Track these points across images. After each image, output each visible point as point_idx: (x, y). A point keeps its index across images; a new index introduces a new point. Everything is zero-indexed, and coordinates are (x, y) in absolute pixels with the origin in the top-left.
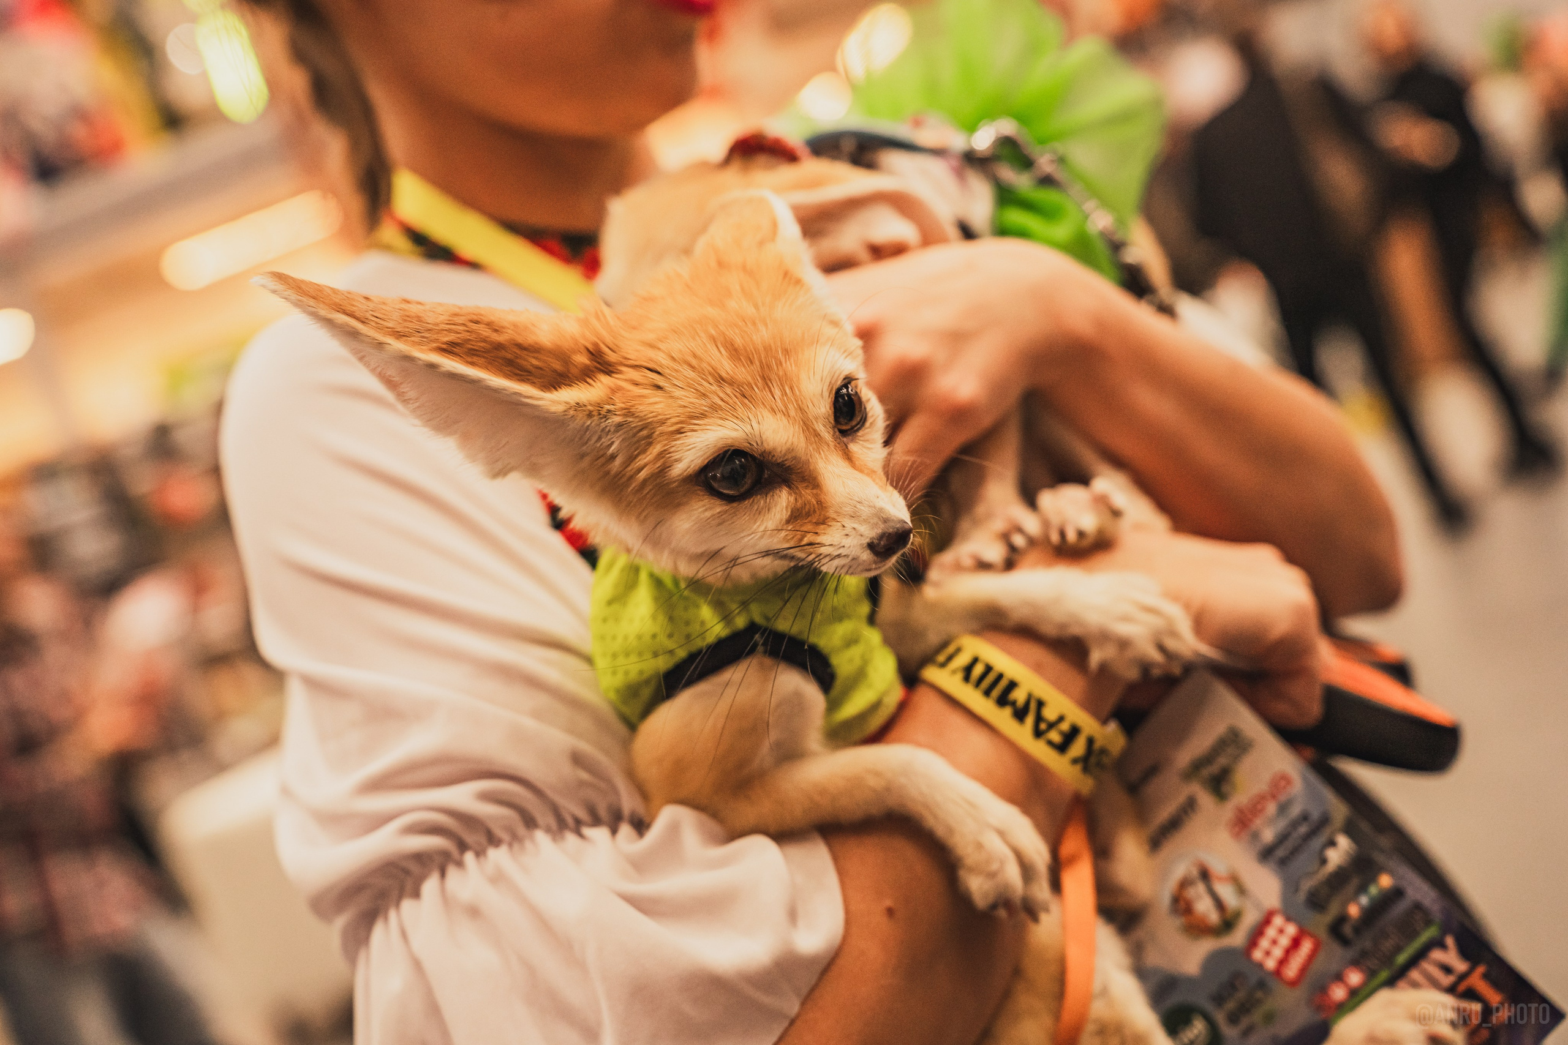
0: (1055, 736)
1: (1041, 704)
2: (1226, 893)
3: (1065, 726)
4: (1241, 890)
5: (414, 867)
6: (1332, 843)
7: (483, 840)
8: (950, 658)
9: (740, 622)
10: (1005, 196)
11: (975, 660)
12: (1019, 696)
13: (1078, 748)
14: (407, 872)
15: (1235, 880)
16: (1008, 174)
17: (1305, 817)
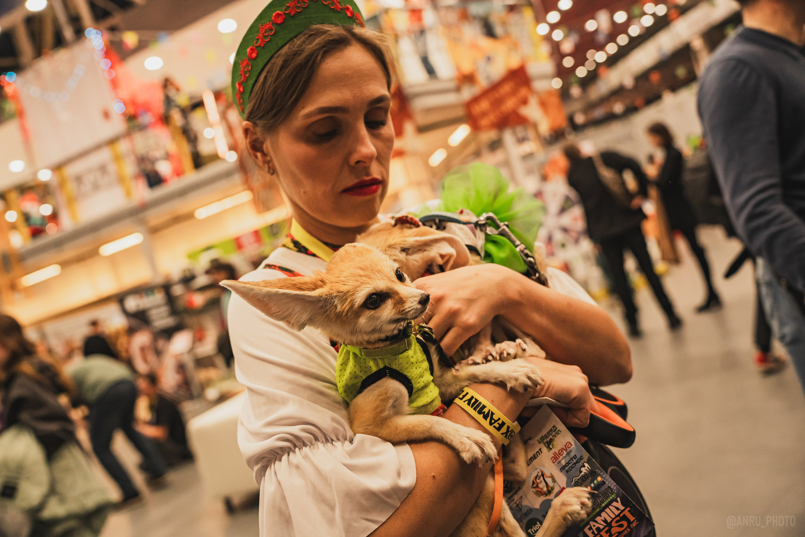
0: (496, 425)
1: (493, 414)
2: (549, 480)
3: (500, 422)
4: (554, 481)
5: (280, 452)
6: (584, 466)
7: (302, 445)
8: (464, 396)
9: (381, 366)
10: (489, 239)
11: (472, 397)
12: (486, 410)
13: (504, 429)
14: (278, 454)
15: (552, 477)
16: (490, 230)
17: (575, 457)
